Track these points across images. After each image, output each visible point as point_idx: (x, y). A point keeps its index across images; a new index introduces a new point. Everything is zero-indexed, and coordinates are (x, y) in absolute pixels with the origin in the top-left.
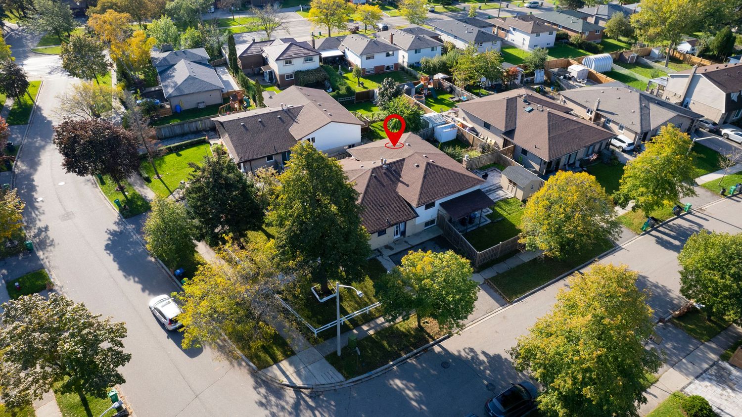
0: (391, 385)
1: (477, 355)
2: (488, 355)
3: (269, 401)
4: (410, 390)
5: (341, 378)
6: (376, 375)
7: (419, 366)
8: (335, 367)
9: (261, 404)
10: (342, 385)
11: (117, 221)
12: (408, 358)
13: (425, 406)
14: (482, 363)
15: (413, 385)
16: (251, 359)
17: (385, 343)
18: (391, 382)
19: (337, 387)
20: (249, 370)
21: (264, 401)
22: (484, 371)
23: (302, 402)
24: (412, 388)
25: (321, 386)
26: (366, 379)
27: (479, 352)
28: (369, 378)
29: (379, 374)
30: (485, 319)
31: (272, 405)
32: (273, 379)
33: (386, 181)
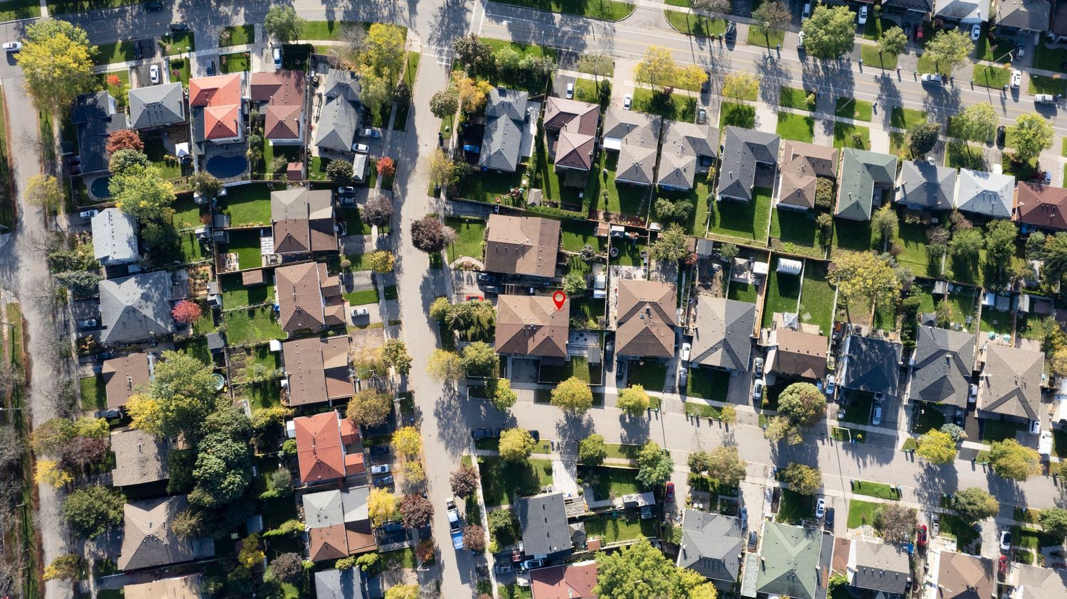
3: (446, 390)
9: (443, 390)
10: (466, 396)
23: (454, 396)
30: (524, 402)
31: (446, 392)
33: (527, 333)
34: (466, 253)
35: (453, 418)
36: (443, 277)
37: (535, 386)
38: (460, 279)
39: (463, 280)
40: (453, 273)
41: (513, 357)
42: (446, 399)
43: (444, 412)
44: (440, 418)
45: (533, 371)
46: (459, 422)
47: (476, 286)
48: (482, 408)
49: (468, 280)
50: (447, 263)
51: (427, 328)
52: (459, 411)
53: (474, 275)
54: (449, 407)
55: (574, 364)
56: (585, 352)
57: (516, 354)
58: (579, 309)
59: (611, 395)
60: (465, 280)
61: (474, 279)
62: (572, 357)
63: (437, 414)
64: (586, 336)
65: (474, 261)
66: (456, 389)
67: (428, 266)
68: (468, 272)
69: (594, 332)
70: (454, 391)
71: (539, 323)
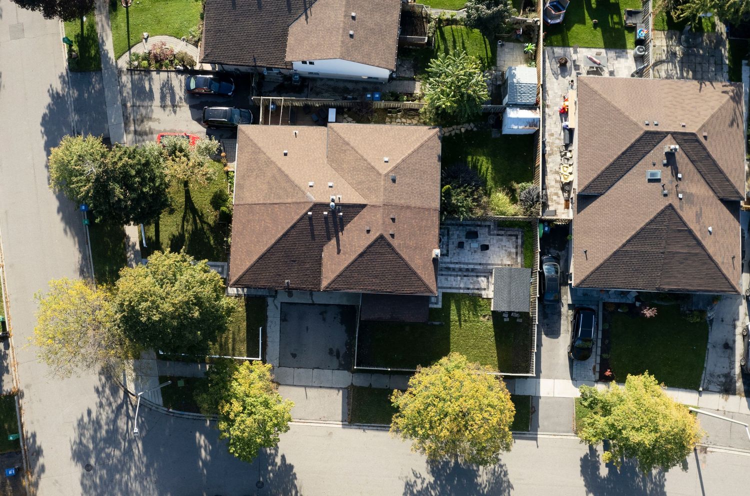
0: (196, 438)
1: (276, 455)
2: (285, 461)
3: (104, 391)
4: (205, 450)
5: (161, 402)
6: (187, 417)
9: (97, 391)
10: (157, 408)
13: (206, 471)
14: (274, 464)
15: (210, 447)
21: (100, 389)
22: (269, 472)
23: (125, 407)
27: (280, 454)
30: (312, 424)
31: (104, 396)
33: (320, 229)
34: (160, 26)
35: (122, 467)
36: (102, 91)
37: (345, 378)
38: (142, 94)
39: (150, 95)
40: (125, 79)
41: (283, 298)
42: (105, 415)
43: (99, 451)
44: (88, 467)
45: (338, 336)
46: (140, 477)
47: (185, 111)
48: (201, 440)
49: (163, 98)
50: (112, 55)
51: (56, 223)
52: (138, 448)
53: (178, 82)
54: (112, 437)
55: (454, 316)
56: (483, 282)
57: (289, 291)
58: (466, 162)
59: (558, 402)
60: (157, 95)
61: (180, 93)
62: (447, 297)
63: (80, 455)
64: (484, 237)
65: (178, 46)
66: (131, 387)
67: (62, 64)
68: (164, 75)
69: (505, 226)
70: (126, 392)
71: (353, 198)
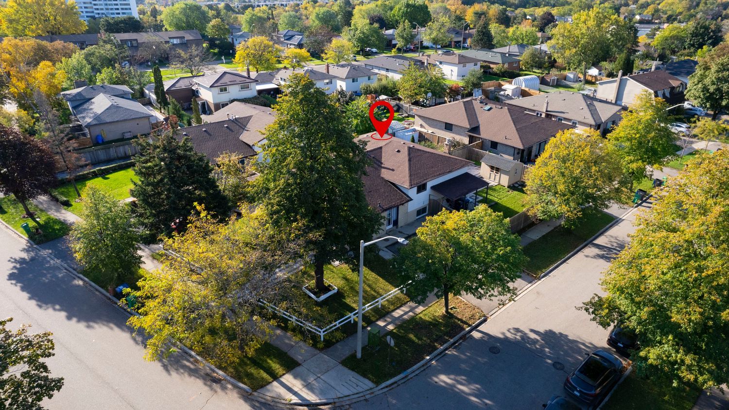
0: (436, 382)
2: (539, 332)
4: (462, 384)
5: (370, 384)
6: (414, 374)
7: (463, 356)
8: (358, 372)
11: (26, 247)
12: (446, 349)
13: (490, 400)
14: (535, 342)
15: (463, 377)
16: (240, 379)
17: (412, 336)
18: (436, 379)
19: (367, 397)
20: (238, 393)
22: (542, 350)
24: (464, 382)
25: (345, 399)
26: (403, 381)
27: (527, 331)
28: (406, 379)
29: (417, 372)
32: (277, 400)
48: (444, 379)
